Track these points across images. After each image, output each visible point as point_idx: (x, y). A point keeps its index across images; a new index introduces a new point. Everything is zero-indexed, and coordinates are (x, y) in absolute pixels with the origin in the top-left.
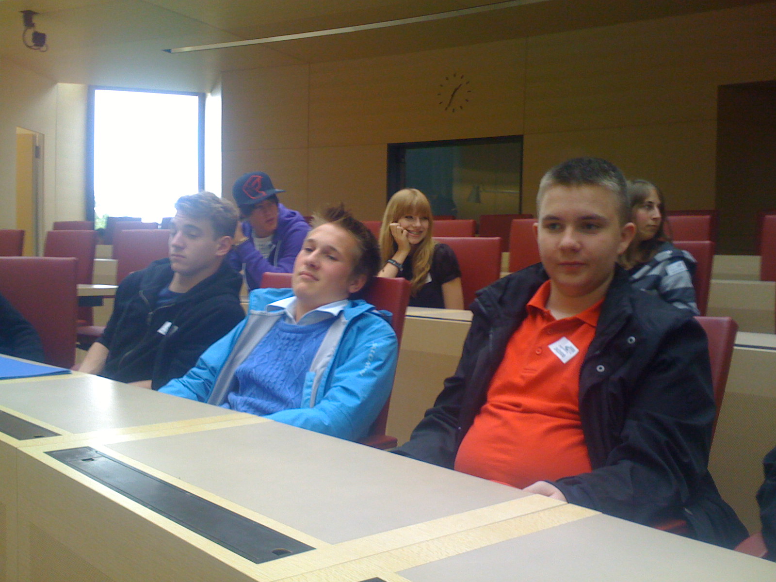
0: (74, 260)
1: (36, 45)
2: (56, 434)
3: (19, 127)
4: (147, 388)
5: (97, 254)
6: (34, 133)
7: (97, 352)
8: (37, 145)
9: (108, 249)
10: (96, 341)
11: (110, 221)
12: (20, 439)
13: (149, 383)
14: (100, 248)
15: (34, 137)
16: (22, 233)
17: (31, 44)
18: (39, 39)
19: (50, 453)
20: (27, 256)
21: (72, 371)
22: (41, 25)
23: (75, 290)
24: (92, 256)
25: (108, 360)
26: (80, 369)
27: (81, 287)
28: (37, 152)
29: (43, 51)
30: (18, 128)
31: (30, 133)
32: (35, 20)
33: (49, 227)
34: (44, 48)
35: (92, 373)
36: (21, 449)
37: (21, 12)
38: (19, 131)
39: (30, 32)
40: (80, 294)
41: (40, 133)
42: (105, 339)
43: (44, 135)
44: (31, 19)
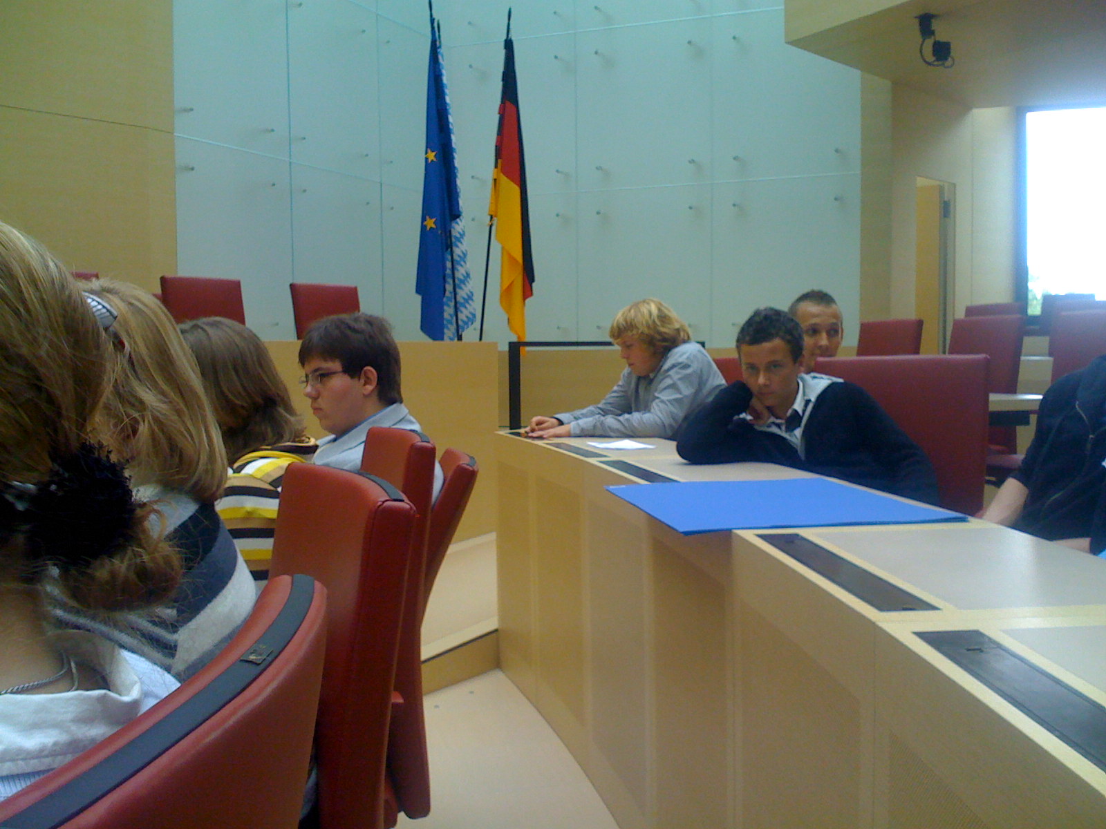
0: (986, 358)
1: (937, 60)
2: (934, 608)
3: (920, 176)
4: (1082, 550)
5: (1024, 350)
6: (941, 184)
7: (1011, 493)
8: (946, 199)
9: (1043, 342)
10: (1010, 476)
11: (1048, 301)
12: (881, 609)
13: (1085, 542)
14: (1028, 342)
15: (941, 189)
16: (920, 324)
17: (931, 58)
18: (942, 51)
19: (921, 635)
20: (925, 355)
21: (970, 518)
22: (942, 32)
23: (987, 401)
24: (1017, 353)
25: (1026, 505)
26: (985, 517)
27: (993, 397)
28: (946, 209)
29: (948, 67)
30: (918, 179)
31: (938, 183)
32: (935, 25)
33: (960, 314)
34: (949, 62)
35: (1002, 523)
36: (880, 624)
37: (916, 17)
38: (921, 182)
39: (929, 43)
40: (992, 408)
41: (949, 182)
42: (1024, 474)
43: (954, 185)
44: (929, 24)
